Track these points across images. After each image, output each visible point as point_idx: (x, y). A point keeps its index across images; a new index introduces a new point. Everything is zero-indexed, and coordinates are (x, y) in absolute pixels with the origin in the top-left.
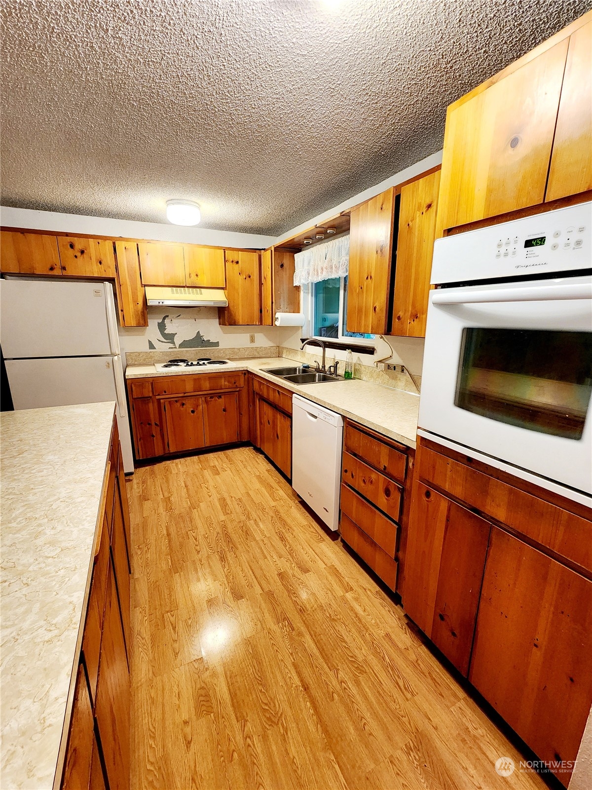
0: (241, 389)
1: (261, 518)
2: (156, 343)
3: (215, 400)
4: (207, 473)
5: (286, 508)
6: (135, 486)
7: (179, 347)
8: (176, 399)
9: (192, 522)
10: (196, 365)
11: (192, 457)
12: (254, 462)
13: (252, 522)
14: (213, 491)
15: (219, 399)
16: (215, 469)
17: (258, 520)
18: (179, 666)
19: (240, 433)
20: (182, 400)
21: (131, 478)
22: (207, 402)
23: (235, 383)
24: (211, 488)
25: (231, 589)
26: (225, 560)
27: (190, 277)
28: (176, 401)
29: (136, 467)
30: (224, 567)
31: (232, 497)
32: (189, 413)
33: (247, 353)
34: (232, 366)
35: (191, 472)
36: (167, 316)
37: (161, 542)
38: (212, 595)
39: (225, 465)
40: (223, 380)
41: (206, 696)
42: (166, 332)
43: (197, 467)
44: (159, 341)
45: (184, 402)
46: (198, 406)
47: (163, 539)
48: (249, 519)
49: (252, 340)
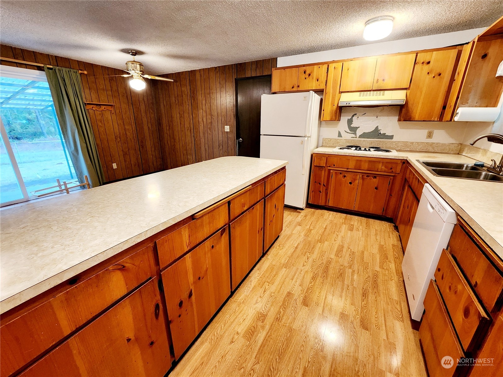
0: (396, 175)
1: (360, 272)
2: (343, 134)
3: (370, 179)
4: (344, 227)
5: (386, 278)
6: (300, 216)
7: (359, 137)
8: (340, 172)
9: (313, 249)
10: (363, 150)
11: (342, 214)
12: (387, 235)
13: (350, 270)
14: (339, 238)
15: (373, 178)
16: (351, 226)
17: (356, 272)
18: (254, 308)
19: (386, 209)
20: (344, 173)
21: (301, 212)
22: (363, 179)
23: (391, 169)
24: (339, 236)
25: (305, 297)
26: (314, 280)
27: (377, 82)
28: (341, 173)
29: (306, 207)
30: (311, 283)
31: (349, 248)
32: (348, 184)
33: (420, 147)
34: (394, 154)
35: (335, 222)
36: (356, 114)
37: (290, 249)
38: (292, 291)
39: (361, 227)
40: (381, 165)
41: (253, 332)
42: (352, 126)
43: (341, 221)
44: (346, 132)
45: (346, 175)
46: (355, 180)
47: (293, 248)
48: (350, 267)
49: (430, 135)
